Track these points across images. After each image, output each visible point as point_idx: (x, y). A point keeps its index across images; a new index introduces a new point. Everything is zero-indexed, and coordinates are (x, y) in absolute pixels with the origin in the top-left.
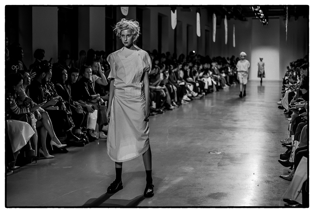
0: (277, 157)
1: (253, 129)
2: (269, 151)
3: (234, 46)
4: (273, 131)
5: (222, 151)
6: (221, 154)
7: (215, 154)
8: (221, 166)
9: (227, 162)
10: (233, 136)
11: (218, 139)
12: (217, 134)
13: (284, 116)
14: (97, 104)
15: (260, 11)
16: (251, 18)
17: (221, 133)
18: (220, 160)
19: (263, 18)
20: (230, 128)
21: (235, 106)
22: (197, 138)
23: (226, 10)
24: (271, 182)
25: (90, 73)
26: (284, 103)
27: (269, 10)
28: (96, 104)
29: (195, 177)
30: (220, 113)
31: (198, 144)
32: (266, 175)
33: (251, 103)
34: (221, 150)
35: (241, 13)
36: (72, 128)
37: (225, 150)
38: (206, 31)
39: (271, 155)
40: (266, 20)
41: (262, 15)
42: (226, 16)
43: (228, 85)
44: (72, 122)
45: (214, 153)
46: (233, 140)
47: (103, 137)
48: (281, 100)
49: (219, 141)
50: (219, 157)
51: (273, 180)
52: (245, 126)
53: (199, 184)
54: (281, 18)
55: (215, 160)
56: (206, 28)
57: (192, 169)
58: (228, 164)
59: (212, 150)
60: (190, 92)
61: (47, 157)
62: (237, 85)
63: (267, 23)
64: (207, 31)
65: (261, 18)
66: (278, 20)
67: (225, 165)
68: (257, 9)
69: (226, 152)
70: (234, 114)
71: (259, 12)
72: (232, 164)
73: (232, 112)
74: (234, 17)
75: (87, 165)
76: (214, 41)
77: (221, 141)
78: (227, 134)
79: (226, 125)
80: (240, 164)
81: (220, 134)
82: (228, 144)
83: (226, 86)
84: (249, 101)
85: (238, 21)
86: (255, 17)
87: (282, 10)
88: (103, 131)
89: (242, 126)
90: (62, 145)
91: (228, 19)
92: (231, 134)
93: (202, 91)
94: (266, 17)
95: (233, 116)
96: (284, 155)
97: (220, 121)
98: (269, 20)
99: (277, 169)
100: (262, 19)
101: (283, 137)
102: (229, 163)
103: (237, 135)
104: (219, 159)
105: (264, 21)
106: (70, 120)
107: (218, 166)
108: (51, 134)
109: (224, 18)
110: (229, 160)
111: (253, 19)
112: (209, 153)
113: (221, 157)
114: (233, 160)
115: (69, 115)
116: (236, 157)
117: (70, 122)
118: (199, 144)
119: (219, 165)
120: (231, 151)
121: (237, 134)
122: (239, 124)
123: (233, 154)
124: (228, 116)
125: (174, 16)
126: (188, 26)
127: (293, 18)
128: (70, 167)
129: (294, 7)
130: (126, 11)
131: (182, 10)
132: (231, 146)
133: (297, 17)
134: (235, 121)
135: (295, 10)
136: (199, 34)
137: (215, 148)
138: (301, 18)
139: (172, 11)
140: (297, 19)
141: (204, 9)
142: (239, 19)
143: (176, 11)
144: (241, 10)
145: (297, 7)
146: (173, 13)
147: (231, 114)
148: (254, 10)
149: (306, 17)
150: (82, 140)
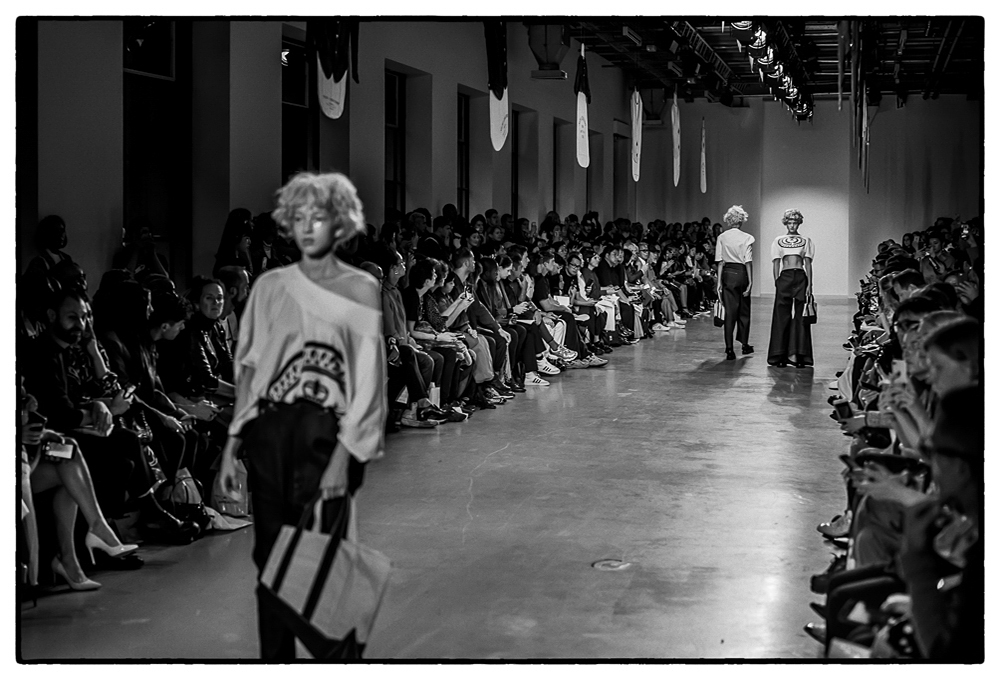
1: (738, 477)
3: (704, 190)
5: (634, 560)
6: (627, 571)
7: (610, 569)
8: (624, 613)
9: (645, 598)
10: (674, 502)
11: (624, 516)
12: (627, 495)
15: (785, 80)
16: (758, 97)
17: (639, 492)
18: (622, 591)
19: (796, 100)
20: (671, 473)
22: (561, 510)
23: (680, 75)
25: (219, 299)
27: (817, 74)
30: (646, 418)
31: (561, 534)
34: (632, 554)
35: (725, 82)
36: (156, 485)
37: (643, 556)
38: (618, 137)
40: (805, 105)
41: (791, 90)
42: (675, 96)
43: (684, 316)
44: (155, 467)
45: (609, 565)
46: (673, 517)
49: (628, 522)
50: (620, 582)
52: (716, 467)
55: (607, 592)
56: (616, 128)
57: (531, 623)
58: (648, 607)
59: (603, 558)
60: (554, 346)
61: (77, 586)
63: (811, 114)
64: (611, 145)
65: (788, 101)
67: (633, 610)
68: (776, 76)
69: (644, 564)
70: (689, 422)
71: (782, 84)
72: (658, 605)
73: (683, 415)
74: (706, 93)
75: (198, 612)
76: (636, 179)
77: (634, 523)
78: (660, 498)
79: (658, 463)
80: (685, 605)
82: (657, 534)
83: (677, 318)
85: (720, 109)
89: (709, 466)
90: (123, 548)
91: (687, 100)
92: (671, 496)
94: (806, 95)
95: (686, 430)
97: (640, 448)
98: (815, 103)
100: (792, 104)
101: (831, 509)
102: (650, 601)
103: (688, 499)
104: (621, 587)
105: (801, 107)
106: (151, 460)
107: (615, 613)
108: (87, 511)
109: (673, 97)
110: (652, 591)
111: (765, 99)
112: (593, 565)
113: (628, 582)
114: (664, 593)
115: (144, 442)
116: (675, 581)
117: (150, 467)
118: (564, 533)
119: (620, 610)
120: (663, 560)
121: (689, 495)
122: (701, 459)
123: (666, 569)
124: (670, 431)
125: (499, 110)
126: (557, 125)
127: (890, 98)
128: (144, 620)
129: (893, 66)
130: (338, 103)
131: (534, 76)
132: (664, 542)
133: (903, 96)
134: (690, 448)
135: (896, 76)
136: (583, 159)
137: (613, 547)
138: (917, 98)
139: (491, 92)
140: (905, 101)
141: (610, 68)
142: (721, 101)
143: (506, 91)
144: (726, 76)
145: (902, 65)
146: (496, 99)
147: (680, 423)
148: (765, 75)
149: (934, 97)
150: (188, 525)
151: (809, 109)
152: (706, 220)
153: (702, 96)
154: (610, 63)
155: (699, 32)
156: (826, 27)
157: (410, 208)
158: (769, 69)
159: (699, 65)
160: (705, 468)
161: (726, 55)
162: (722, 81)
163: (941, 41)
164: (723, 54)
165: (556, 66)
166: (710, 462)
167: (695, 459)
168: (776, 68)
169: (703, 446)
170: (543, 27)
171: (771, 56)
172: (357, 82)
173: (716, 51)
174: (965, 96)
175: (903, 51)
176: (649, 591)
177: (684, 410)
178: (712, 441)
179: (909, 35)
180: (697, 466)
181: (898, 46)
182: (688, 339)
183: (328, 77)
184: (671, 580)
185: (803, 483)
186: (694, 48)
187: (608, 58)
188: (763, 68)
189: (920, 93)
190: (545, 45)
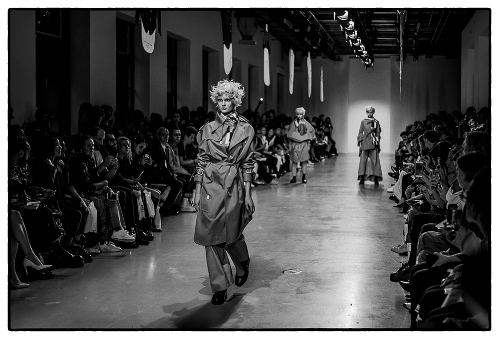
0: (386, 276)
1: (351, 232)
2: (374, 268)
3: (322, 100)
4: (380, 236)
5: (303, 270)
6: (301, 274)
7: (292, 274)
8: (302, 293)
9: (311, 286)
10: (320, 243)
11: (296, 250)
12: (295, 241)
13: (398, 211)
14: (103, 196)
15: (362, 46)
16: (348, 56)
17: (302, 239)
18: (300, 283)
19: (366, 57)
20: (316, 231)
21: (323, 196)
22: (263, 248)
23: (310, 44)
24: (376, 318)
26: (397, 191)
27: (376, 45)
28: (101, 197)
29: (262, 313)
30: (301, 207)
32: (369, 307)
33: (348, 190)
34: (302, 267)
35: (332, 48)
36: (61, 237)
37: (307, 268)
38: (279, 75)
39: (376, 274)
40: (370, 60)
41: (364, 52)
42: (309, 54)
43: (313, 161)
45: (291, 272)
46: (319, 250)
47: (113, 250)
48: (392, 185)
49: (298, 253)
50: (297, 279)
51: (379, 314)
52: (337, 227)
53: (267, 324)
54: (393, 57)
55: (292, 284)
56: (278, 70)
57: (257, 299)
58: (313, 291)
59: (288, 269)
62: (325, 161)
63: (372, 64)
64: (280, 77)
65: (363, 58)
66: (389, 60)
67: (306, 292)
68: (356, 44)
69: (309, 271)
70: (321, 208)
71: (360, 48)
72: (318, 289)
73: (318, 205)
74: (322, 54)
75: (86, 298)
76: (291, 92)
77: (301, 253)
78: (312, 242)
79: (309, 226)
80: (330, 289)
81: (300, 241)
82: (313, 258)
84: (345, 187)
85: (329, 61)
86: (354, 55)
87: (394, 45)
88: (113, 240)
89: (333, 227)
90: (44, 266)
91: (313, 57)
92: (317, 241)
93: (272, 171)
94: (371, 55)
95: (320, 212)
96: (396, 275)
97: (299, 220)
98: (376, 60)
99: (386, 296)
100: (364, 59)
102: (313, 288)
103: (326, 242)
104: (299, 281)
105: (368, 61)
106: (59, 224)
107: (297, 293)
108: (24, 248)
109: (308, 56)
110: (314, 283)
111: (350, 57)
112: (283, 272)
113: (302, 280)
114: (319, 284)
115: (57, 217)
116: (324, 278)
117: (58, 228)
118: (267, 258)
119: (299, 292)
120: (317, 269)
121: (326, 240)
122: (329, 224)
123: (319, 273)
124: (313, 212)
125: (228, 54)
126: (250, 68)
127: (410, 57)
128: (58, 302)
129: (412, 41)
130: (151, 45)
131: (240, 42)
132: (316, 261)
133: (416, 57)
134: (323, 219)
135: (413, 46)
136: (267, 81)
137: (292, 264)
138: (422, 57)
139: (224, 45)
140: (417, 59)
141: (276, 41)
142: (329, 58)
143: (231, 45)
144: (332, 45)
145: (416, 41)
146: (227, 49)
147: (317, 208)
148: (353, 44)
149: (431, 57)
150: (77, 257)
151: (372, 62)
152: (322, 116)
153: (320, 55)
154: (275, 38)
155: (320, 22)
156: (381, 21)
157: (179, 107)
158: (354, 41)
159: (320, 39)
160: (332, 228)
161: (333, 35)
162: (330, 48)
163: (435, 29)
164: (331, 34)
165: (250, 38)
166: (334, 226)
167: (326, 224)
168: (358, 40)
169: (330, 219)
170: (244, 19)
171: (356, 34)
172: (161, 35)
173: (328, 32)
174: (445, 57)
175: (418, 33)
176: (312, 283)
177: (318, 203)
178: (334, 216)
179: (421, 26)
180: (328, 227)
181: (416, 31)
182: (316, 172)
183: (147, 32)
184: (322, 278)
185: (380, 234)
186: (318, 30)
187: (274, 36)
188: (352, 40)
189: (423, 55)
190: (246, 27)
